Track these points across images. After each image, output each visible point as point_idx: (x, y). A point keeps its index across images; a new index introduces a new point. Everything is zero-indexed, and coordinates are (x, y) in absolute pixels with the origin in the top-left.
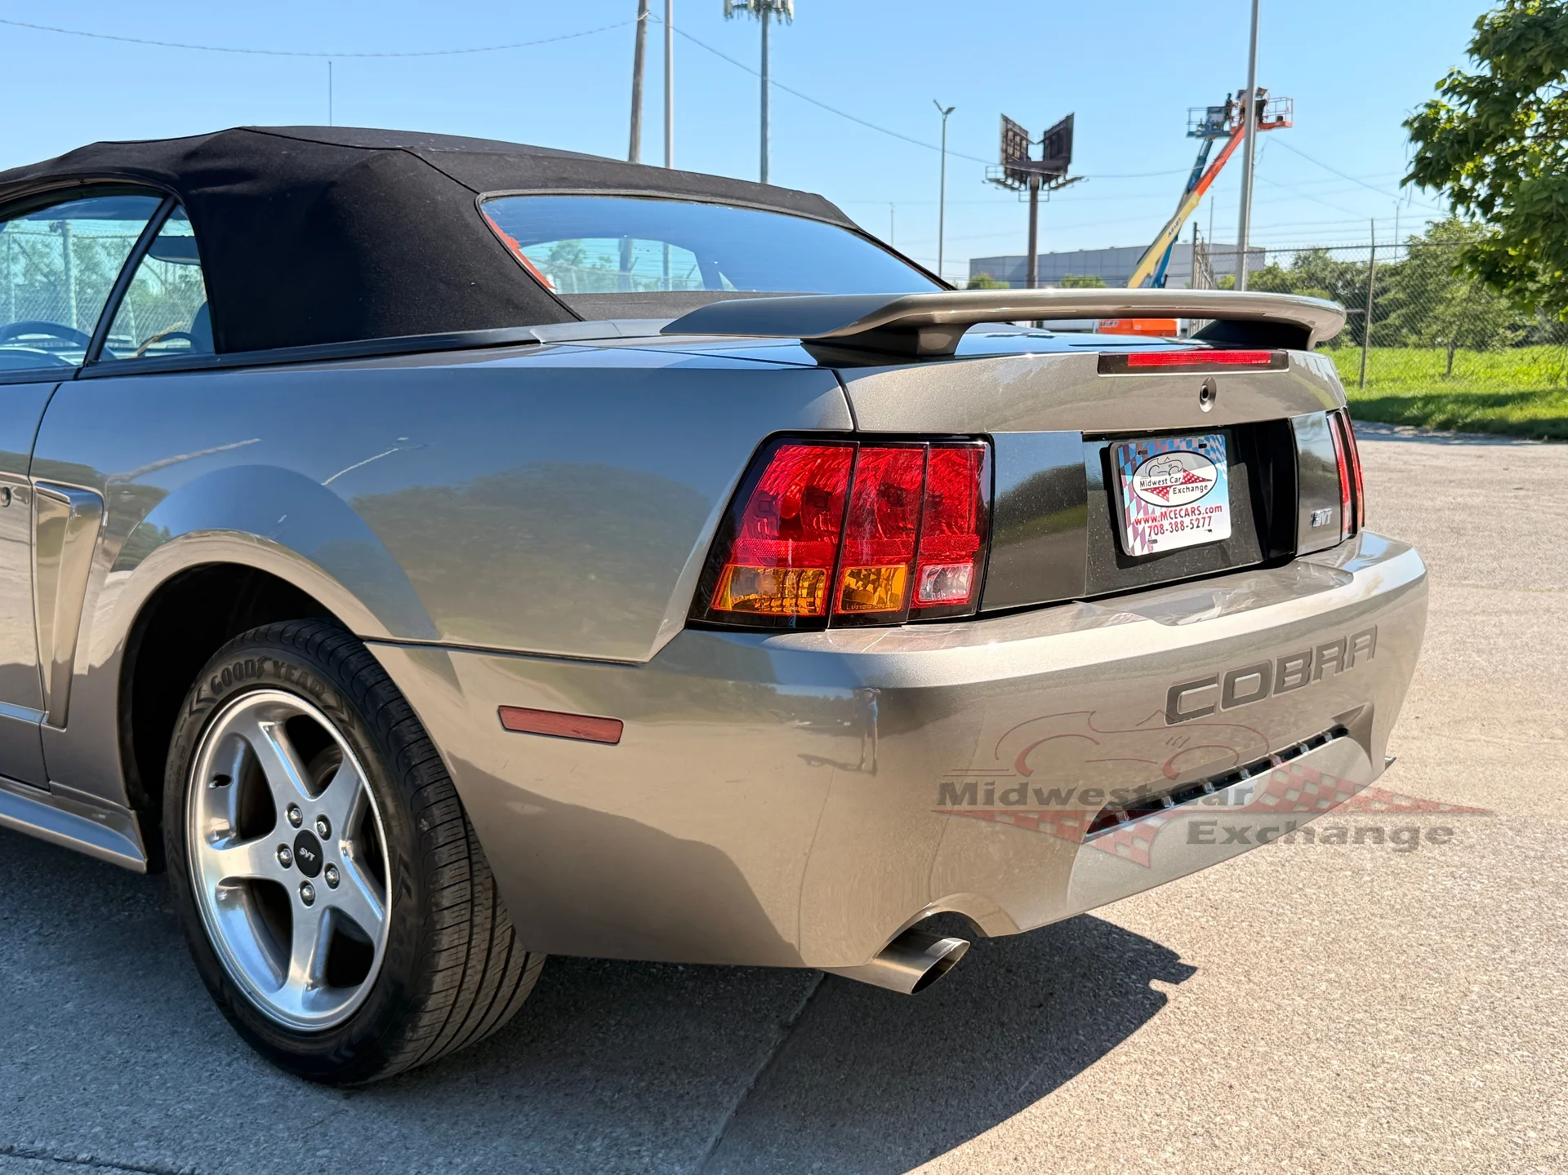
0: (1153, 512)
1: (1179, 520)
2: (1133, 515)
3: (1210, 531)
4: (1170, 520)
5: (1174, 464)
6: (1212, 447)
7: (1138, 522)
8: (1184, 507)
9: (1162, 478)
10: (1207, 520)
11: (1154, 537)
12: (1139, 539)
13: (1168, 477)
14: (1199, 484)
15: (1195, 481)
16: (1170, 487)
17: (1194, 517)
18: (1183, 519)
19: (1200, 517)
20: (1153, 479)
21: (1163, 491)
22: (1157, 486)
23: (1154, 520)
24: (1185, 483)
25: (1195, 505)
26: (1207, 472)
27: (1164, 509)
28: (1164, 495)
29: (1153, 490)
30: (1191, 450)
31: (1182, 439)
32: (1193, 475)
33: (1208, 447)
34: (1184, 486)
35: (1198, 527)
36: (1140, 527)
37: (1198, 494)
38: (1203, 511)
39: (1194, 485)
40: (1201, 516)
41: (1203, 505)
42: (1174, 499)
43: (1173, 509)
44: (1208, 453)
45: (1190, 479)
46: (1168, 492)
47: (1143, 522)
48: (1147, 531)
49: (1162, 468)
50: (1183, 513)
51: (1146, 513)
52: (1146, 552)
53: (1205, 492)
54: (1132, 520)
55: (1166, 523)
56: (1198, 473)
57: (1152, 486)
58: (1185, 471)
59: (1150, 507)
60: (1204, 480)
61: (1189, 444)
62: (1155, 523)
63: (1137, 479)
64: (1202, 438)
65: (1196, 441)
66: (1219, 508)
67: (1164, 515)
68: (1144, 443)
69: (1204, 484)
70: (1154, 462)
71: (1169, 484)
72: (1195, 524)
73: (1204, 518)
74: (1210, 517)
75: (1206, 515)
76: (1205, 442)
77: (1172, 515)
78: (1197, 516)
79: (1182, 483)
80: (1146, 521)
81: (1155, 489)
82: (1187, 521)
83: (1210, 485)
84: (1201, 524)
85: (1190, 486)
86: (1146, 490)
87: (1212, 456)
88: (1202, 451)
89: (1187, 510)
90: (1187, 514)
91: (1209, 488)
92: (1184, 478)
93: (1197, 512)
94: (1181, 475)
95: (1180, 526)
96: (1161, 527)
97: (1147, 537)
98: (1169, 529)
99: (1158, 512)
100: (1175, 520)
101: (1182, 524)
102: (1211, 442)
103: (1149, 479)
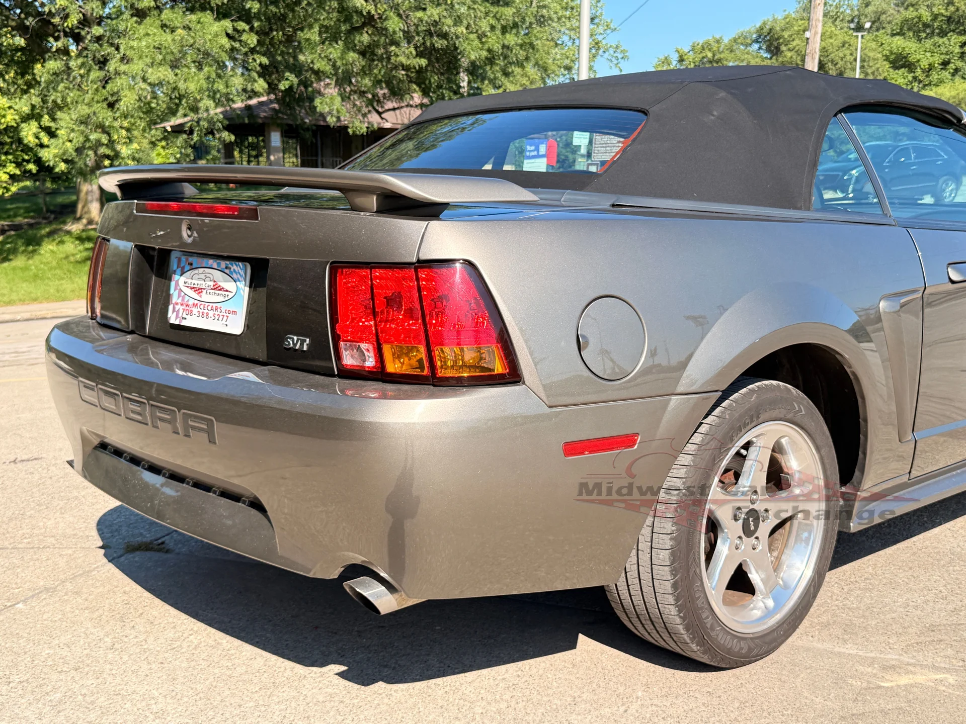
0: (188, 301)
1: (206, 311)
2: (175, 298)
3: (227, 326)
4: (199, 309)
5: (208, 275)
6: (234, 270)
7: (177, 304)
8: (211, 304)
9: (199, 282)
10: (225, 318)
11: (185, 316)
12: (175, 313)
14: (224, 293)
15: (221, 290)
16: (204, 289)
17: (217, 313)
18: (209, 312)
19: (221, 314)
20: (194, 281)
21: (199, 290)
22: (196, 286)
23: (187, 305)
24: (214, 289)
25: (218, 305)
26: (230, 286)
27: (196, 302)
29: (192, 288)
30: (220, 269)
31: (214, 261)
32: (220, 286)
33: (232, 270)
34: (213, 291)
35: (218, 320)
36: (177, 307)
37: (221, 299)
38: (223, 311)
39: (220, 292)
41: (224, 307)
42: (205, 297)
44: (232, 274)
45: (217, 288)
46: (201, 292)
47: (180, 305)
48: (181, 311)
49: (201, 276)
50: (209, 308)
51: (183, 300)
52: (179, 323)
53: (227, 299)
54: (173, 302)
55: (195, 310)
56: (223, 285)
57: (192, 286)
58: (215, 282)
59: (187, 298)
60: (227, 291)
61: (219, 264)
62: (187, 308)
64: (229, 263)
65: (224, 264)
66: (234, 312)
67: (195, 305)
68: (192, 259)
69: (227, 293)
70: (196, 271)
71: (204, 287)
72: (217, 317)
73: (224, 316)
74: (227, 316)
75: (225, 314)
76: (231, 266)
77: (202, 307)
78: (219, 313)
79: (212, 289)
80: (182, 305)
81: (194, 288)
82: (211, 313)
83: (231, 295)
84: (220, 319)
85: (217, 292)
86: (188, 287)
87: (235, 276)
88: (228, 271)
89: (212, 306)
90: (212, 309)
91: (230, 297)
92: (214, 286)
93: (219, 310)
94: (212, 283)
95: (205, 315)
96: (191, 312)
97: (180, 315)
98: (197, 314)
99: (191, 302)
100: (203, 310)
101: (207, 314)
102: (235, 267)
103: (190, 281)
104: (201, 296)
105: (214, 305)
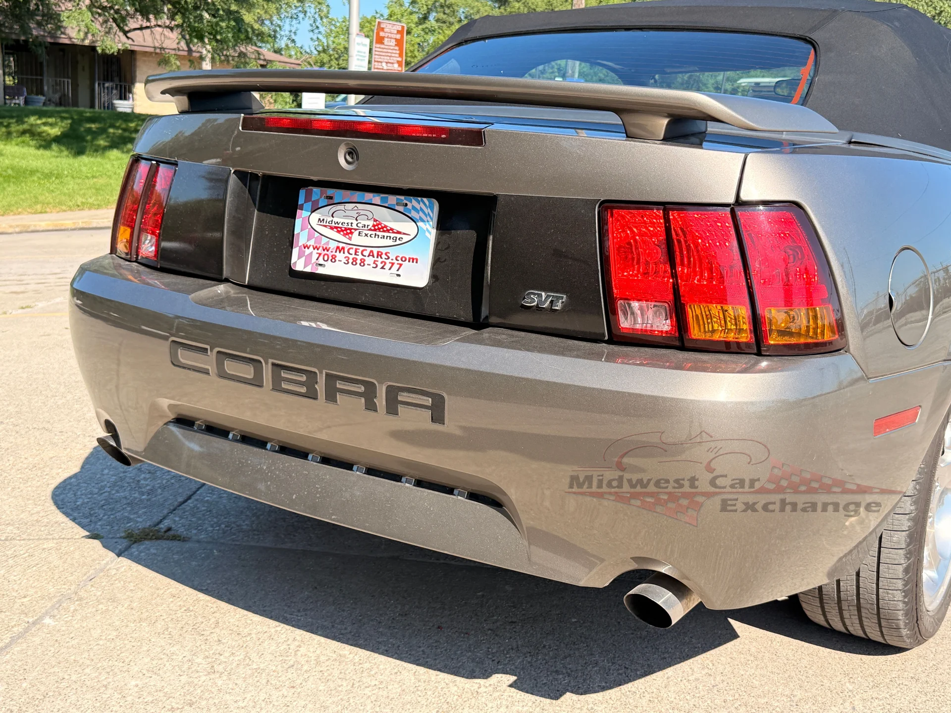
0: (328, 243)
1: (360, 257)
2: (304, 241)
3: (399, 275)
4: (347, 254)
5: (362, 212)
6: (413, 207)
7: (306, 247)
8: (369, 249)
9: (346, 221)
10: (396, 267)
11: (321, 261)
12: (303, 259)
13: (355, 222)
14: (393, 235)
15: (388, 231)
16: (356, 230)
17: (380, 260)
18: (366, 258)
20: (335, 219)
21: (347, 232)
22: (340, 225)
23: (326, 249)
24: (375, 230)
25: (384, 250)
26: (405, 227)
28: (347, 234)
29: (332, 228)
30: (386, 205)
31: (375, 194)
32: (386, 226)
33: (409, 206)
34: (374, 233)
35: (382, 268)
36: (307, 251)
37: (390, 242)
38: (392, 256)
39: (386, 234)
40: (390, 260)
41: (393, 253)
42: (356, 239)
43: (354, 247)
44: (410, 211)
45: (379, 227)
46: (352, 233)
47: (311, 248)
48: (315, 256)
49: (348, 213)
50: (366, 253)
51: (318, 240)
52: (308, 269)
53: (398, 242)
54: (300, 244)
55: (340, 256)
56: (390, 225)
57: (333, 224)
58: (375, 220)
59: (324, 240)
60: (399, 232)
61: (384, 200)
62: (326, 252)
63: (315, 217)
64: (402, 198)
65: (392, 199)
66: (414, 260)
67: (340, 249)
68: (330, 192)
69: (398, 236)
70: (341, 207)
71: (354, 226)
72: (380, 266)
73: (393, 264)
74: (401, 265)
75: (394, 261)
76: (405, 202)
77: (352, 251)
78: (384, 260)
79: (370, 230)
80: (315, 248)
81: (336, 228)
82: (371, 260)
83: (406, 238)
84: (388, 266)
85: (381, 234)
86: (325, 226)
87: (413, 214)
88: (401, 209)
89: (372, 251)
90: (371, 254)
91: (404, 241)
92: (374, 226)
93: (384, 256)
94: (371, 223)
95: (359, 262)
96: (334, 257)
97: (314, 260)
98: (344, 260)
99: (333, 245)
100: (353, 256)
101: (363, 261)
102: (414, 203)
103: (330, 219)
104: (350, 239)
105: (375, 251)
